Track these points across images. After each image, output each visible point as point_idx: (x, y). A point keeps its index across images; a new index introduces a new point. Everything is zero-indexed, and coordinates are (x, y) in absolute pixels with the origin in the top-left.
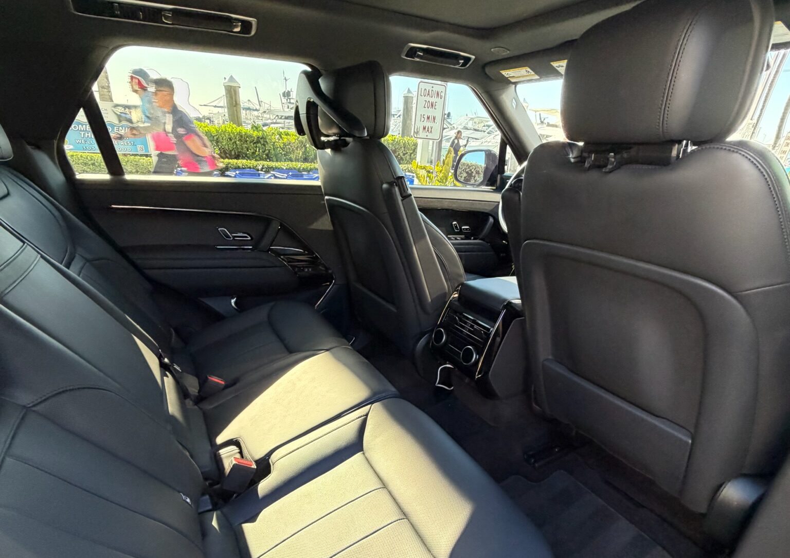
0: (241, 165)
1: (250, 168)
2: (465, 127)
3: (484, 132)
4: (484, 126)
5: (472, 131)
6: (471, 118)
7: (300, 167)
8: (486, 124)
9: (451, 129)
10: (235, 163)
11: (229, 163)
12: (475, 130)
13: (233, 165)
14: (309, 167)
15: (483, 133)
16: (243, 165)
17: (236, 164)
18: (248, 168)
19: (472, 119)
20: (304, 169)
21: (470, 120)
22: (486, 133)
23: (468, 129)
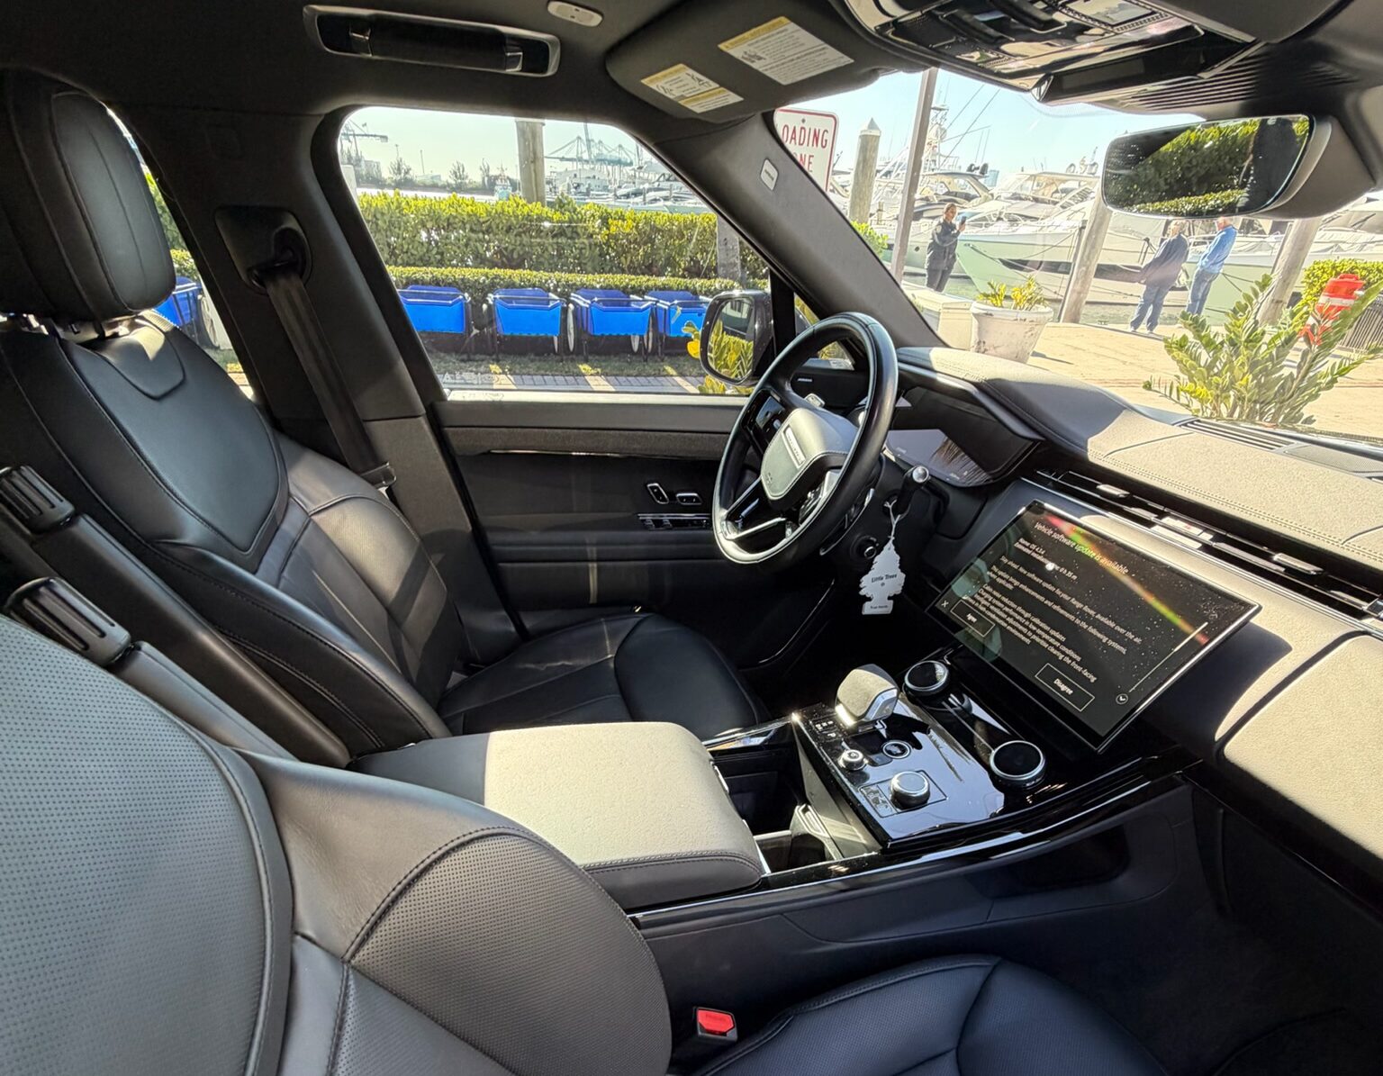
0: (517, 280)
1: (534, 286)
2: (1014, 194)
3: (1055, 203)
4: (1057, 191)
5: (1031, 203)
6: (1031, 176)
7: (628, 284)
8: (1062, 186)
9: (986, 200)
10: (507, 277)
11: (497, 277)
12: (1036, 200)
13: (503, 280)
14: (645, 284)
15: (1051, 206)
16: (521, 281)
17: (510, 277)
18: (530, 286)
19: (1033, 177)
20: (633, 287)
21: (1028, 179)
22: (1058, 205)
23: (1021, 199)
